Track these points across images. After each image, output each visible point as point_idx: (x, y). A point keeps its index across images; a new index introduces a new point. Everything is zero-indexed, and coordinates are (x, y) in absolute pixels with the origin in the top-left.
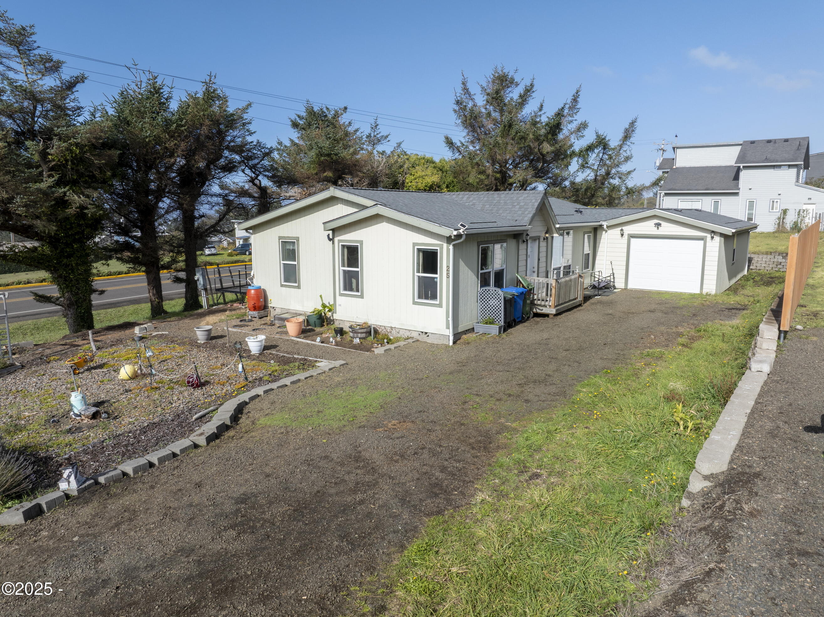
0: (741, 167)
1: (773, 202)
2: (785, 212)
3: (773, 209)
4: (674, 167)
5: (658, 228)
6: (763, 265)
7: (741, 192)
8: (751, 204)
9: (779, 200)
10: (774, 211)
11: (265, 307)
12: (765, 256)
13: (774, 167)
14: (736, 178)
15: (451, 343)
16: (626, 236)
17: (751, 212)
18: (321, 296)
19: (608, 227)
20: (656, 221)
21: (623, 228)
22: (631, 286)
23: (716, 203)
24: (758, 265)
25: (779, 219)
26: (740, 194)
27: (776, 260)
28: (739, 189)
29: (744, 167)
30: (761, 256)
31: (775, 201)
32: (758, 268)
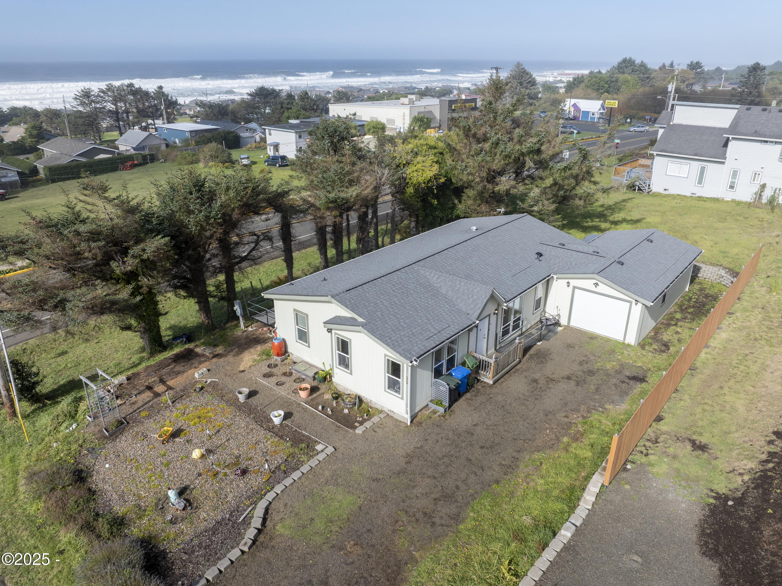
0: (730, 138)
1: (756, 174)
2: (763, 186)
3: (754, 180)
4: (672, 123)
5: (596, 287)
6: (709, 275)
7: (727, 161)
8: (735, 174)
9: (761, 173)
10: (755, 182)
12: (712, 267)
13: (761, 141)
14: (726, 145)
15: (409, 424)
16: (571, 288)
17: (733, 180)
18: (323, 363)
19: (557, 278)
20: (595, 281)
21: (570, 281)
22: (572, 324)
23: (703, 169)
24: (704, 274)
25: (756, 194)
26: (726, 164)
27: (719, 273)
28: (725, 158)
29: (732, 138)
30: (708, 267)
31: (758, 173)
32: (704, 277)
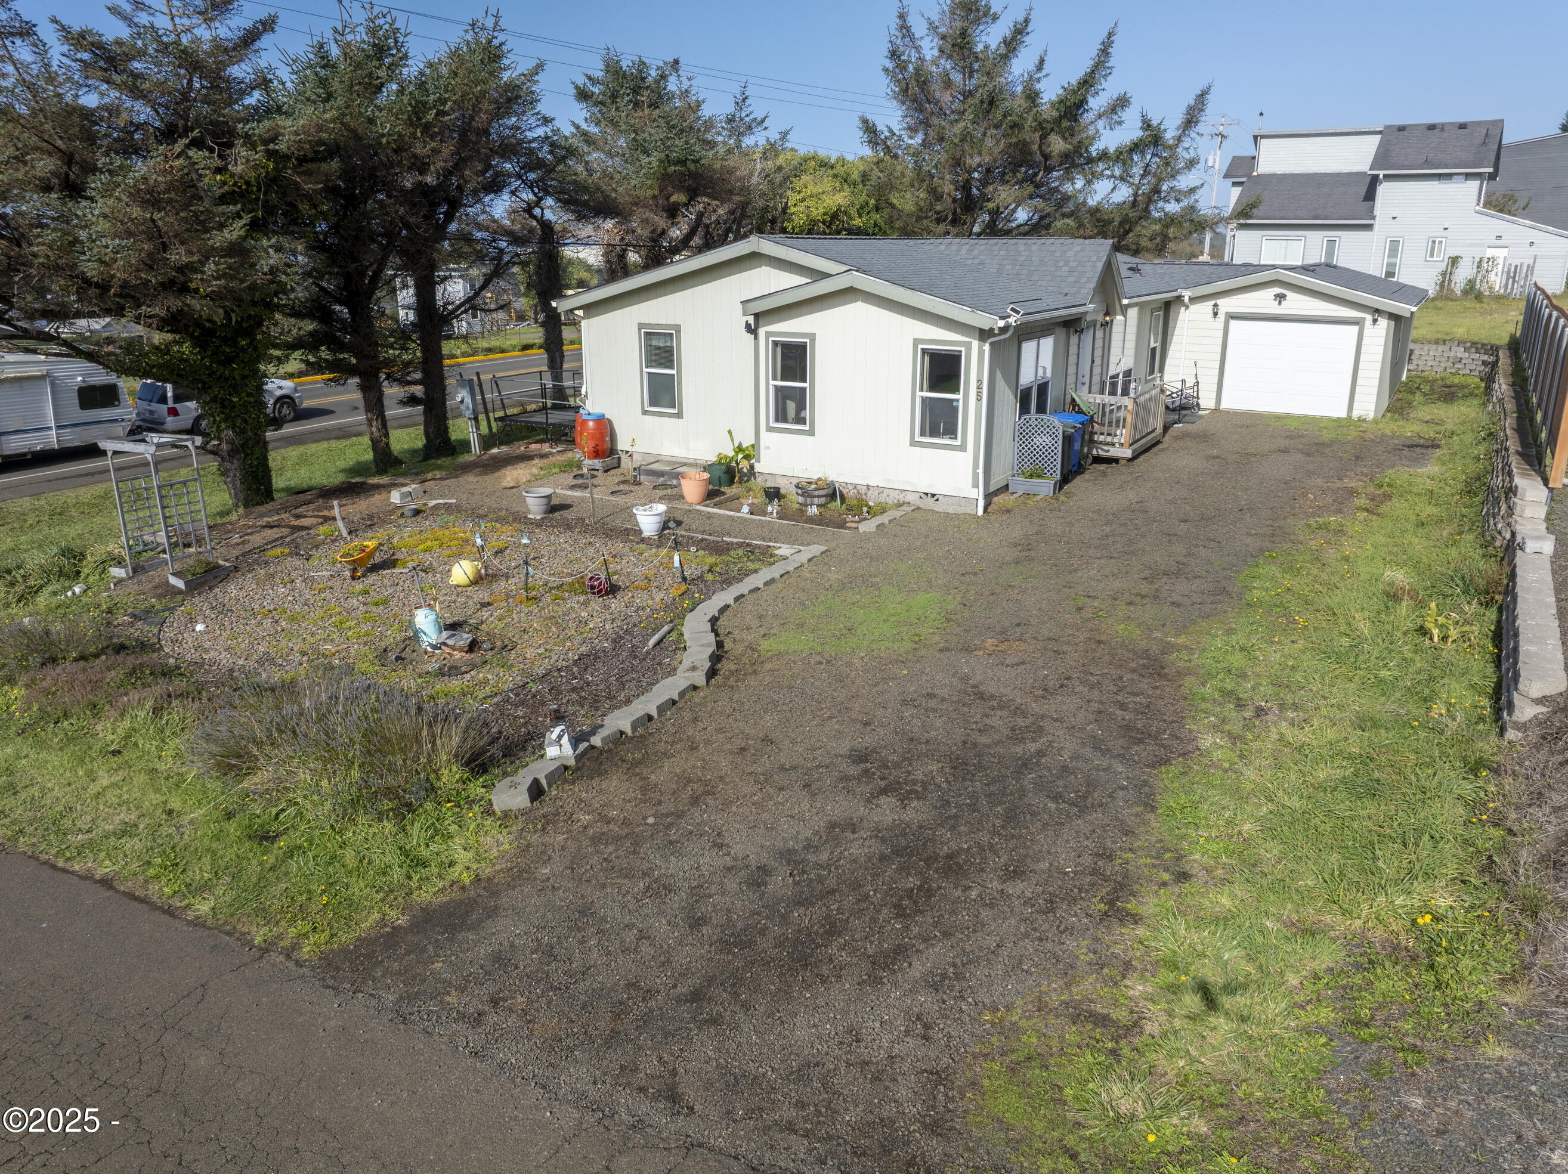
0: (1381, 176)
1: (1434, 242)
2: (1454, 261)
3: (1432, 255)
4: (1255, 174)
5: (1280, 303)
6: (1430, 363)
7: (1377, 223)
8: (1394, 248)
9: (1444, 240)
10: (1435, 259)
11: (612, 451)
12: (1434, 347)
13: (1439, 177)
14: (1370, 195)
15: (980, 512)
16: (1221, 316)
17: (1392, 260)
18: (730, 432)
19: (1190, 299)
20: (1278, 290)
21: (1219, 302)
22: (1225, 405)
23: (1331, 242)
24: (1421, 363)
25: (1444, 274)
26: (1376, 228)
27: (1452, 354)
28: (1374, 218)
29: (1385, 176)
30: (1426, 348)
31: (1438, 240)
32: (1420, 368)
